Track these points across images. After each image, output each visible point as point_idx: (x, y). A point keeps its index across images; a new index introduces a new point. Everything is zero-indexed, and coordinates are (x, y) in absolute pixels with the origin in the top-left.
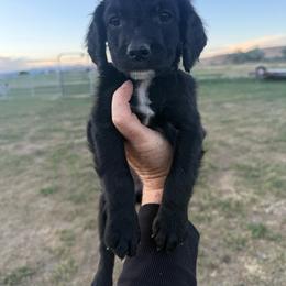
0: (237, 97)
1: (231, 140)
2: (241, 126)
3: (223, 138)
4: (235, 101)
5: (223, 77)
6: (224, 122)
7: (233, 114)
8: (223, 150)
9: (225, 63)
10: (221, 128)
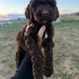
0: (77, 27)
1: (72, 43)
2: (77, 37)
3: (70, 42)
4: (76, 28)
5: (74, 20)
6: (71, 36)
7: (75, 33)
8: (69, 47)
9: (75, 15)
10: (70, 38)
